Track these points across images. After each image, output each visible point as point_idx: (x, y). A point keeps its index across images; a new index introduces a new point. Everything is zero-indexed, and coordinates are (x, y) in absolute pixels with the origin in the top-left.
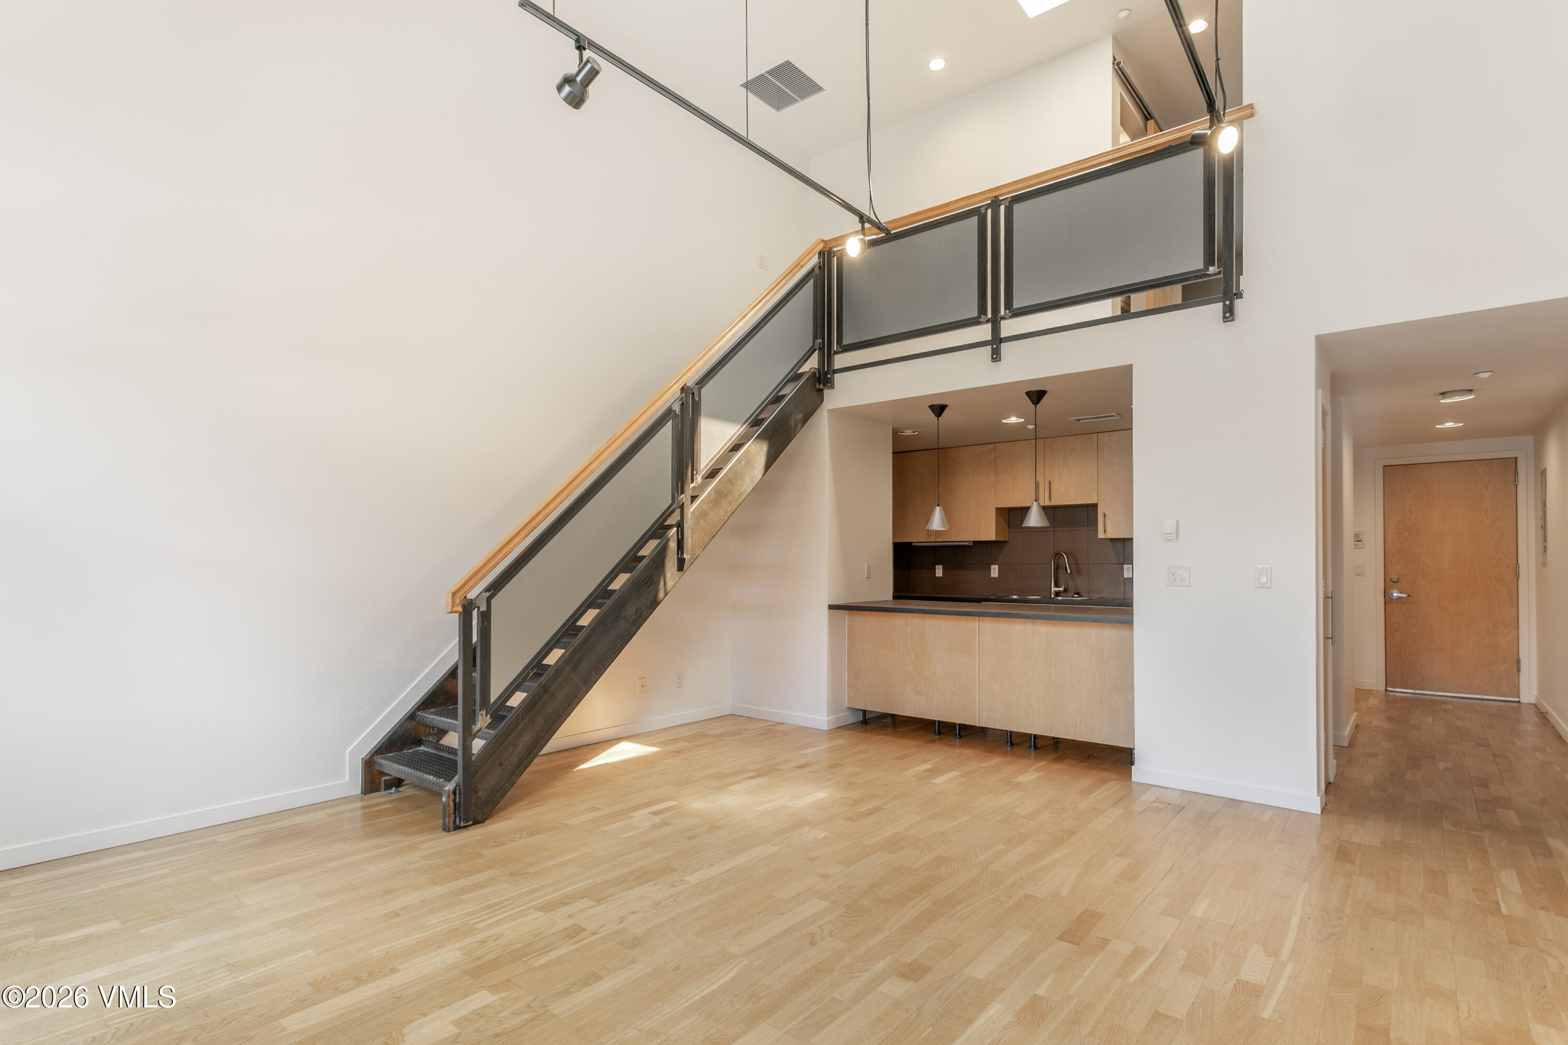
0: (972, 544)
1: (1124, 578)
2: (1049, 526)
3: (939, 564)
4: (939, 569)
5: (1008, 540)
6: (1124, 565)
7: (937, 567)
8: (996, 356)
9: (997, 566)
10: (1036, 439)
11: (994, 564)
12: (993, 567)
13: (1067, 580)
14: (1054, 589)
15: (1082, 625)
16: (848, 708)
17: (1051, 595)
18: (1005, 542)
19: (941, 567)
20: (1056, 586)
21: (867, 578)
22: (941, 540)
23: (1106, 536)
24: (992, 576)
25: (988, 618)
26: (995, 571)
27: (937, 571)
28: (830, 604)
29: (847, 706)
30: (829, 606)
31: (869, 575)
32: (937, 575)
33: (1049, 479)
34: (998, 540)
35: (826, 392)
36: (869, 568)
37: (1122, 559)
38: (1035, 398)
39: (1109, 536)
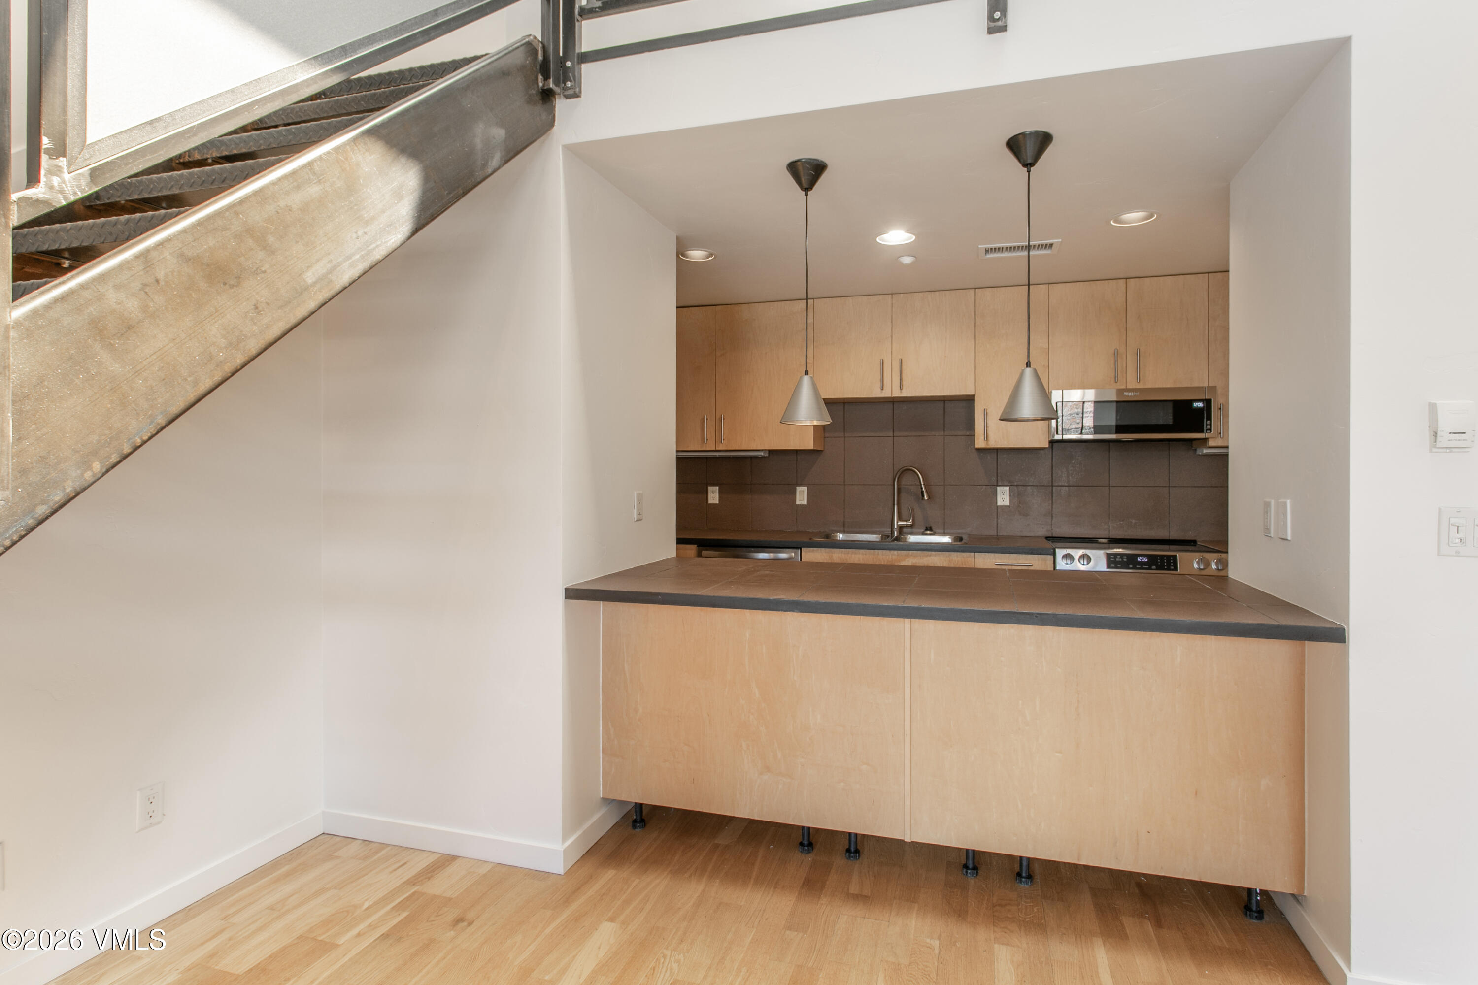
0: (767, 455)
1: (997, 506)
3: (714, 485)
4: (713, 492)
5: (822, 449)
6: (999, 488)
7: (710, 488)
8: (999, 15)
9: (805, 489)
11: (801, 485)
12: (799, 489)
13: (913, 510)
14: (897, 523)
16: (603, 799)
17: (892, 532)
18: (822, 451)
19: (717, 488)
20: (900, 519)
21: (637, 520)
22: (724, 449)
23: (987, 444)
24: (798, 502)
26: (802, 496)
27: (710, 495)
28: (567, 586)
29: (601, 797)
30: (567, 590)
31: (640, 514)
32: (710, 501)
33: (900, 357)
34: (815, 448)
35: (561, 105)
36: (640, 498)
37: (994, 479)
38: (1029, 150)
39: (992, 444)
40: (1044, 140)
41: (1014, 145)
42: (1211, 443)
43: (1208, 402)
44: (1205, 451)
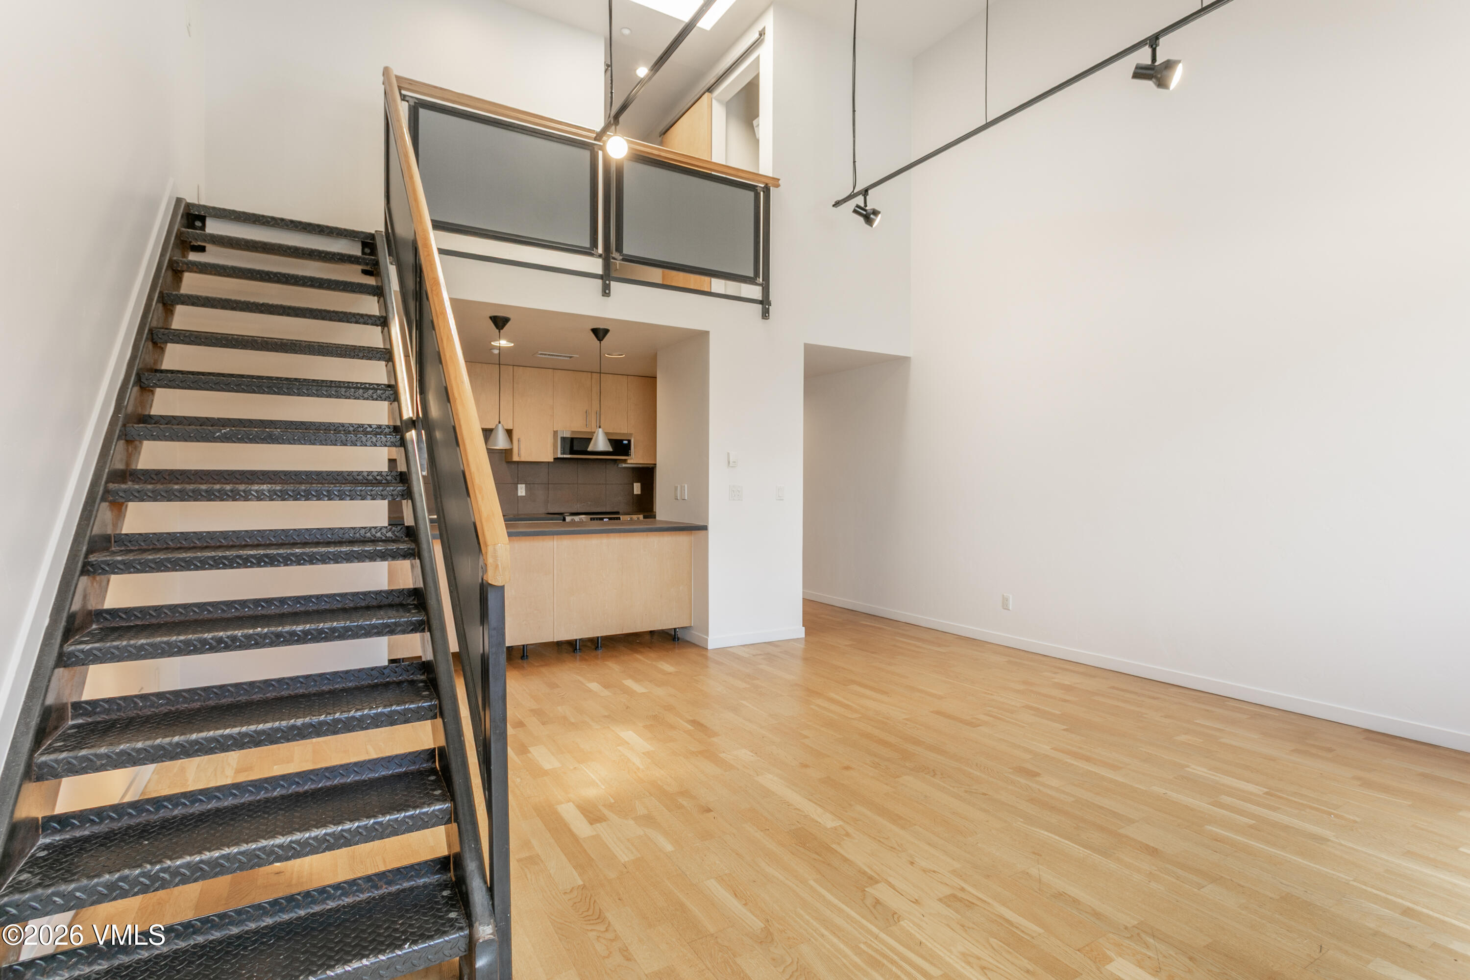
1: (518, 496)
2: (611, 450)
6: (519, 485)
8: (606, 291)
10: (600, 373)
15: (647, 535)
25: (565, 536)
37: (516, 480)
38: (601, 335)
39: (523, 459)
40: (606, 331)
41: (595, 331)
42: (629, 461)
43: (629, 441)
44: (624, 465)
